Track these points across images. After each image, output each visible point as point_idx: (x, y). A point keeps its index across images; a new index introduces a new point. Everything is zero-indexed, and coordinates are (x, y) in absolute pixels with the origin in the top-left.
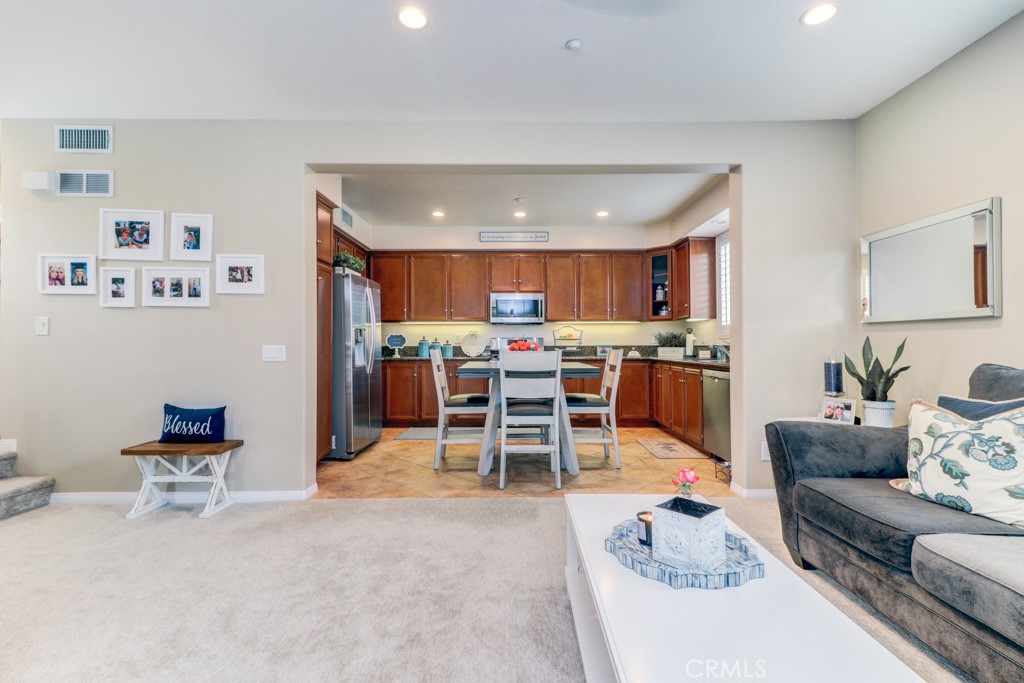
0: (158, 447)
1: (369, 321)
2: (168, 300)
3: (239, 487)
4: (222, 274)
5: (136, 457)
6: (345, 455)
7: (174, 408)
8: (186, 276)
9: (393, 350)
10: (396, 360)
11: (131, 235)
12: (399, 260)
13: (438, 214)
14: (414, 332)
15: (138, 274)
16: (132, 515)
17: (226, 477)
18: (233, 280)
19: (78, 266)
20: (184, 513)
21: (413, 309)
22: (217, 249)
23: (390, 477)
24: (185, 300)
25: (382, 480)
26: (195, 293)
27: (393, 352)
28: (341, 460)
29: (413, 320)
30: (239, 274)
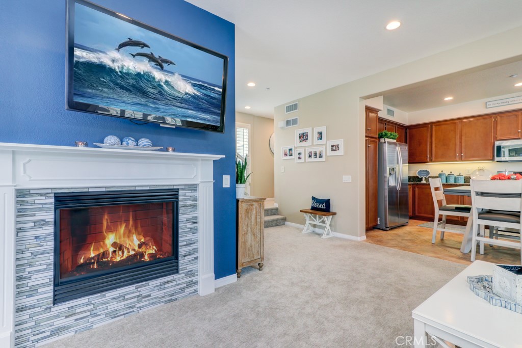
0: (310, 211)
1: (398, 163)
2: (313, 159)
3: (335, 231)
4: (329, 148)
5: (304, 213)
6: (384, 228)
7: (315, 198)
8: (318, 150)
9: (422, 179)
10: (424, 184)
11: (303, 137)
12: (426, 128)
13: (448, 99)
14: (434, 168)
15: (305, 150)
16: (303, 232)
17: (330, 225)
18: (333, 150)
19: (290, 150)
20: (317, 236)
21: (433, 155)
22: (327, 139)
23: (403, 241)
24: (318, 159)
25: (399, 242)
26: (321, 156)
27: (421, 179)
28: (382, 230)
29: (433, 162)
30: (335, 148)
